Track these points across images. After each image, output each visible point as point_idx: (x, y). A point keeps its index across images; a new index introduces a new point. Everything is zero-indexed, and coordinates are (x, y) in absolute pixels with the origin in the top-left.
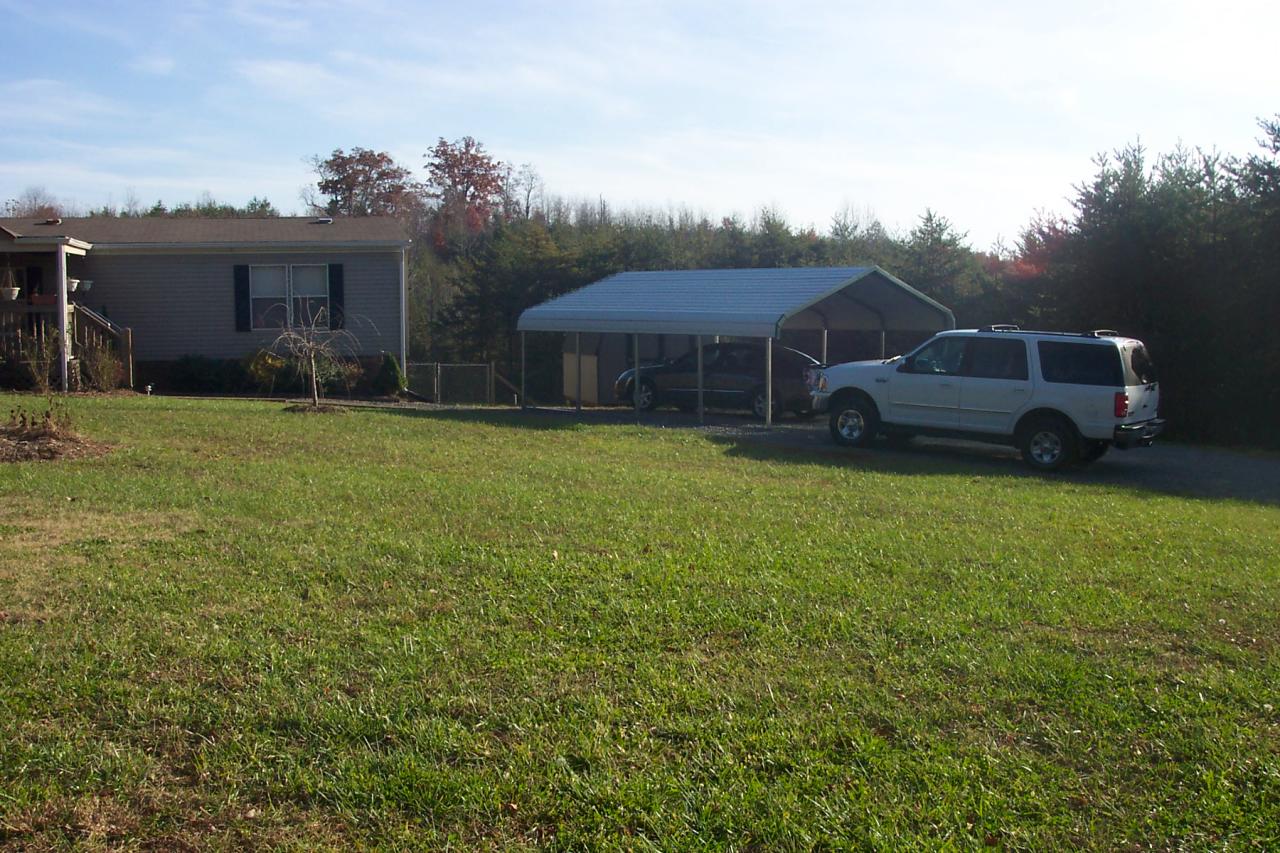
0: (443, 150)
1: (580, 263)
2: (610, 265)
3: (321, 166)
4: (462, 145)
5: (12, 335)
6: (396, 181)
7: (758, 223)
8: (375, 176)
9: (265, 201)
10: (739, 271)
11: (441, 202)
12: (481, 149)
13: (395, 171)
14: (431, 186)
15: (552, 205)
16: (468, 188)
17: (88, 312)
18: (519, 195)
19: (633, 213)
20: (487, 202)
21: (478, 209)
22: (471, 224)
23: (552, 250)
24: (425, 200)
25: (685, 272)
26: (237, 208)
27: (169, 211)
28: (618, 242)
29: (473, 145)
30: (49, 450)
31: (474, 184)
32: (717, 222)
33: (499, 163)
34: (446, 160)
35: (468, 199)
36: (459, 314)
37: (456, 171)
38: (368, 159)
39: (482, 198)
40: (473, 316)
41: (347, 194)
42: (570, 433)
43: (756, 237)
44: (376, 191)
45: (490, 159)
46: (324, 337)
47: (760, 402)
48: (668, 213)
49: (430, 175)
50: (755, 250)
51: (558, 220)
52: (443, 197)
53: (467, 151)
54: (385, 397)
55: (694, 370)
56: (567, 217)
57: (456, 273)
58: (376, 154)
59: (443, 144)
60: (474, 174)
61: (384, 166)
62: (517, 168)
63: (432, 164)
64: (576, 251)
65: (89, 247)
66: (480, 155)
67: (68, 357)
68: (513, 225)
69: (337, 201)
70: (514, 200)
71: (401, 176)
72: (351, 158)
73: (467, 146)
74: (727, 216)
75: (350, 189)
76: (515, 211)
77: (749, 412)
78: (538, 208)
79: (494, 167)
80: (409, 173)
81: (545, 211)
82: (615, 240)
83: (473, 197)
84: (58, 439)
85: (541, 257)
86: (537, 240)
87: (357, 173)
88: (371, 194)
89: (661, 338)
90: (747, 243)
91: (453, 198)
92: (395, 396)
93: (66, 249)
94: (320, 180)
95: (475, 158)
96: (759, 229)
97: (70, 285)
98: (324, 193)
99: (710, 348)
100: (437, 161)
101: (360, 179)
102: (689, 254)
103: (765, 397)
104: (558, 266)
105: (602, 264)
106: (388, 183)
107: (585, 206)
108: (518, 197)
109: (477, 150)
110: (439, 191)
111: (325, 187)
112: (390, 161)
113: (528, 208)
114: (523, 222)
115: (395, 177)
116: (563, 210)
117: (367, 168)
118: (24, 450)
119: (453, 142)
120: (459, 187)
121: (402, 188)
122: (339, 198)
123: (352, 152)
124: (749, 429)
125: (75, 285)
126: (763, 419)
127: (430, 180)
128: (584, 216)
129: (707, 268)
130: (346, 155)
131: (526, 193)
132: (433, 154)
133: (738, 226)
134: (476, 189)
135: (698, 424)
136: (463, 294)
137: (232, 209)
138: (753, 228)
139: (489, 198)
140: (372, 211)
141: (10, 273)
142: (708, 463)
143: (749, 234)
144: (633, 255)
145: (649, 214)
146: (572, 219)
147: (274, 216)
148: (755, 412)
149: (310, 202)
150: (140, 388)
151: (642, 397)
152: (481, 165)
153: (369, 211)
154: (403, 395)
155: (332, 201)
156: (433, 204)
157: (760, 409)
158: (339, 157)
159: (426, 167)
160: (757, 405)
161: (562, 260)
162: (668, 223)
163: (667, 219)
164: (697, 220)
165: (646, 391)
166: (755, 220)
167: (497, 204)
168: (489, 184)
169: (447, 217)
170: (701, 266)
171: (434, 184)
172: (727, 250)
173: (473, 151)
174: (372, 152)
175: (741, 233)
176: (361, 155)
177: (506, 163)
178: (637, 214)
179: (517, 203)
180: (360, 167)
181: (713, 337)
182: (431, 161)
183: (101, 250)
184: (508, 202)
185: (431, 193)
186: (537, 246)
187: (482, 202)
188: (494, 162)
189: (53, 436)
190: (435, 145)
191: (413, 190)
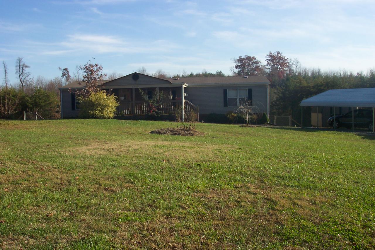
0: (271, 55)
1: (314, 87)
2: (322, 88)
3: (236, 61)
4: (276, 53)
5: (171, 108)
6: (257, 64)
7: (369, 74)
8: (251, 63)
9: (221, 71)
10: (363, 89)
11: (270, 70)
12: (282, 55)
13: (257, 62)
14: (267, 66)
15: (304, 70)
16: (278, 66)
17: (188, 101)
18: (294, 68)
19: (328, 72)
20: (284, 70)
21: (281, 72)
22: (279, 77)
23: (305, 84)
24: (266, 70)
25: (346, 90)
26: (213, 73)
27: (194, 75)
28: (325, 81)
29: (279, 54)
30: (192, 134)
31: (280, 65)
32: (355, 74)
33: (287, 58)
34: (272, 58)
35: (278, 69)
36: (278, 103)
37: (275, 61)
38: (249, 58)
39: (282, 69)
40: (282, 103)
41: (243, 69)
42: (317, 133)
43: (368, 78)
44: (251, 68)
45: (285, 57)
46: (250, 108)
47: (371, 126)
48: (339, 72)
49: (267, 63)
50: (368, 82)
51: (305, 75)
52: (271, 69)
53: (278, 55)
54: (264, 124)
55: (352, 117)
56: (308, 74)
57: (276, 91)
58: (251, 57)
59: (271, 53)
60: (280, 62)
61: (254, 61)
62: (293, 60)
63: (268, 59)
64: (312, 84)
65: (187, 85)
66: (282, 56)
67: (184, 113)
68: (292, 77)
69: (240, 71)
70: (292, 69)
71: (258, 63)
72: (244, 58)
73: (278, 54)
74: (358, 72)
75: (244, 67)
76: (292, 72)
77: (367, 129)
78: (299, 71)
79: (286, 60)
80: (261, 62)
81: (301, 72)
82: (324, 80)
83: (280, 68)
84: (193, 131)
85: (302, 86)
86: (301, 81)
87: (246, 63)
88: (250, 68)
89: (340, 108)
90: (365, 81)
91: (274, 69)
92: (266, 124)
93: (184, 86)
94: (235, 65)
95: (280, 57)
96: (369, 76)
97: (184, 94)
98: (236, 69)
99: (356, 111)
100: (269, 58)
101: (247, 64)
102: (347, 84)
103: (372, 124)
104: (307, 88)
105: (320, 87)
106: (255, 65)
107: (313, 70)
108: (293, 68)
109: (281, 55)
110: (270, 67)
111: (237, 67)
112: (255, 59)
113: (296, 71)
114: (295, 75)
115: (257, 63)
116: (307, 72)
117: (249, 61)
118: (186, 134)
119: (274, 53)
120: (276, 66)
121: (259, 66)
122: (241, 70)
123: (244, 57)
124: (367, 133)
125: (185, 95)
126: (372, 131)
127: (267, 64)
128: (313, 73)
129: (353, 88)
130: (243, 57)
131: (295, 67)
132: (268, 57)
133: (363, 75)
134: (280, 66)
135: (352, 132)
136: (278, 97)
137: (212, 74)
138: (367, 75)
139: (284, 69)
140: (250, 74)
141: (171, 92)
142: (357, 140)
143: (366, 77)
144: (329, 85)
145: (333, 72)
146: (310, 75)
147: (223, 76)
148: (369, 129)
149: (233, 71)
150: (201, 121)
151: (335, 124)
152: (282, 59)
153: (250, 73)
154: (268, 124)
155: (239, 71)
156: (268, 71)
157: (371, 128)
158: (241, 58)
159: (266, 60)
160: (370, 127)
161: (308, 87)
162: (339, 75)
163: (339, 73)
164: (349, 74)
165: (337, 123)
166: (368, 73)
167: (287, 71)
168: (284, 64)
169: (272, 74)
170: (350, 88)
171: (268, 65)
172: (359, 82)
173: (279, 55)
174: (250, 56)
175: (363, 77)
176: (247, 57)
177: (289, 58)
178: (329, 72)
179: (293, 70)
180: (247, 61)
181: (356, 108)
182: (267, 58)
183: (190, 86)
184: (290, 69)
185: (267, 68)
186: (300, 83)
187: (282, 70)
188: (286, 58)
189: (191, 130)
190: (268, 54)
191: (262, 67)
